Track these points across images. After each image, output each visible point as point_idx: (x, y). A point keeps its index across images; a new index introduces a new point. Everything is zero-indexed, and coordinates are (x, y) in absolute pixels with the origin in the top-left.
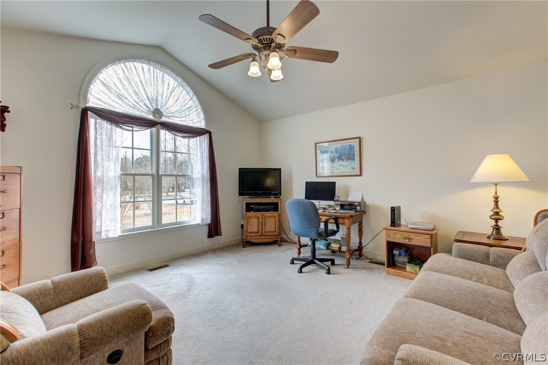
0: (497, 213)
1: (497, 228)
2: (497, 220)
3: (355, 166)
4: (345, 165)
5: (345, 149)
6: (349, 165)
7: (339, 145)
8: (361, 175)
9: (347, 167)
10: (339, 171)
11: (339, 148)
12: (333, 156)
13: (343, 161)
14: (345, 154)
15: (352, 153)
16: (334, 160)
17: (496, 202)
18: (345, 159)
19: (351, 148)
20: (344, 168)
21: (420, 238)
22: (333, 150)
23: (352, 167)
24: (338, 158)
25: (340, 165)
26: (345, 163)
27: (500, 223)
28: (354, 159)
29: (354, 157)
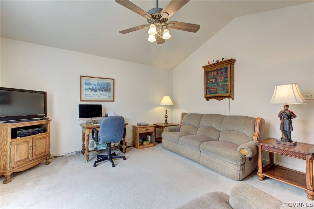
0: (166, 116)
1: (166, 120)
2: (166, 118)
3: (111, 95)
4: (104, 94)
5: (104, 84)
6: (107, 94)
7: (101, 81)
8: (114, 101)
9: (105, 95)
10: (100, 98)
11: (100, 83)
12: (96, 88)
13: (102, 92)
14: (104, 87)
15: (109, 87)
16: (96, 90)
17: (166, 112)
18: (104, 91)
19: (108, 84)
20: (104, 96)
21: (151, 129)
22: (96, 83)
23: (108, 96)
24: (99, 89)
25: (101, 94)
26: (104, 93)
27: (167, 119)
28: (110, 91)
29: (110, 90)
